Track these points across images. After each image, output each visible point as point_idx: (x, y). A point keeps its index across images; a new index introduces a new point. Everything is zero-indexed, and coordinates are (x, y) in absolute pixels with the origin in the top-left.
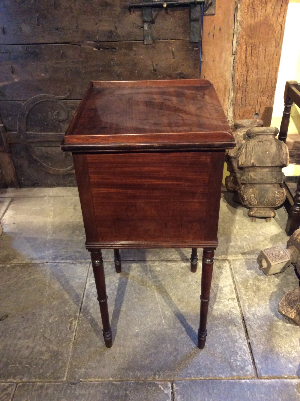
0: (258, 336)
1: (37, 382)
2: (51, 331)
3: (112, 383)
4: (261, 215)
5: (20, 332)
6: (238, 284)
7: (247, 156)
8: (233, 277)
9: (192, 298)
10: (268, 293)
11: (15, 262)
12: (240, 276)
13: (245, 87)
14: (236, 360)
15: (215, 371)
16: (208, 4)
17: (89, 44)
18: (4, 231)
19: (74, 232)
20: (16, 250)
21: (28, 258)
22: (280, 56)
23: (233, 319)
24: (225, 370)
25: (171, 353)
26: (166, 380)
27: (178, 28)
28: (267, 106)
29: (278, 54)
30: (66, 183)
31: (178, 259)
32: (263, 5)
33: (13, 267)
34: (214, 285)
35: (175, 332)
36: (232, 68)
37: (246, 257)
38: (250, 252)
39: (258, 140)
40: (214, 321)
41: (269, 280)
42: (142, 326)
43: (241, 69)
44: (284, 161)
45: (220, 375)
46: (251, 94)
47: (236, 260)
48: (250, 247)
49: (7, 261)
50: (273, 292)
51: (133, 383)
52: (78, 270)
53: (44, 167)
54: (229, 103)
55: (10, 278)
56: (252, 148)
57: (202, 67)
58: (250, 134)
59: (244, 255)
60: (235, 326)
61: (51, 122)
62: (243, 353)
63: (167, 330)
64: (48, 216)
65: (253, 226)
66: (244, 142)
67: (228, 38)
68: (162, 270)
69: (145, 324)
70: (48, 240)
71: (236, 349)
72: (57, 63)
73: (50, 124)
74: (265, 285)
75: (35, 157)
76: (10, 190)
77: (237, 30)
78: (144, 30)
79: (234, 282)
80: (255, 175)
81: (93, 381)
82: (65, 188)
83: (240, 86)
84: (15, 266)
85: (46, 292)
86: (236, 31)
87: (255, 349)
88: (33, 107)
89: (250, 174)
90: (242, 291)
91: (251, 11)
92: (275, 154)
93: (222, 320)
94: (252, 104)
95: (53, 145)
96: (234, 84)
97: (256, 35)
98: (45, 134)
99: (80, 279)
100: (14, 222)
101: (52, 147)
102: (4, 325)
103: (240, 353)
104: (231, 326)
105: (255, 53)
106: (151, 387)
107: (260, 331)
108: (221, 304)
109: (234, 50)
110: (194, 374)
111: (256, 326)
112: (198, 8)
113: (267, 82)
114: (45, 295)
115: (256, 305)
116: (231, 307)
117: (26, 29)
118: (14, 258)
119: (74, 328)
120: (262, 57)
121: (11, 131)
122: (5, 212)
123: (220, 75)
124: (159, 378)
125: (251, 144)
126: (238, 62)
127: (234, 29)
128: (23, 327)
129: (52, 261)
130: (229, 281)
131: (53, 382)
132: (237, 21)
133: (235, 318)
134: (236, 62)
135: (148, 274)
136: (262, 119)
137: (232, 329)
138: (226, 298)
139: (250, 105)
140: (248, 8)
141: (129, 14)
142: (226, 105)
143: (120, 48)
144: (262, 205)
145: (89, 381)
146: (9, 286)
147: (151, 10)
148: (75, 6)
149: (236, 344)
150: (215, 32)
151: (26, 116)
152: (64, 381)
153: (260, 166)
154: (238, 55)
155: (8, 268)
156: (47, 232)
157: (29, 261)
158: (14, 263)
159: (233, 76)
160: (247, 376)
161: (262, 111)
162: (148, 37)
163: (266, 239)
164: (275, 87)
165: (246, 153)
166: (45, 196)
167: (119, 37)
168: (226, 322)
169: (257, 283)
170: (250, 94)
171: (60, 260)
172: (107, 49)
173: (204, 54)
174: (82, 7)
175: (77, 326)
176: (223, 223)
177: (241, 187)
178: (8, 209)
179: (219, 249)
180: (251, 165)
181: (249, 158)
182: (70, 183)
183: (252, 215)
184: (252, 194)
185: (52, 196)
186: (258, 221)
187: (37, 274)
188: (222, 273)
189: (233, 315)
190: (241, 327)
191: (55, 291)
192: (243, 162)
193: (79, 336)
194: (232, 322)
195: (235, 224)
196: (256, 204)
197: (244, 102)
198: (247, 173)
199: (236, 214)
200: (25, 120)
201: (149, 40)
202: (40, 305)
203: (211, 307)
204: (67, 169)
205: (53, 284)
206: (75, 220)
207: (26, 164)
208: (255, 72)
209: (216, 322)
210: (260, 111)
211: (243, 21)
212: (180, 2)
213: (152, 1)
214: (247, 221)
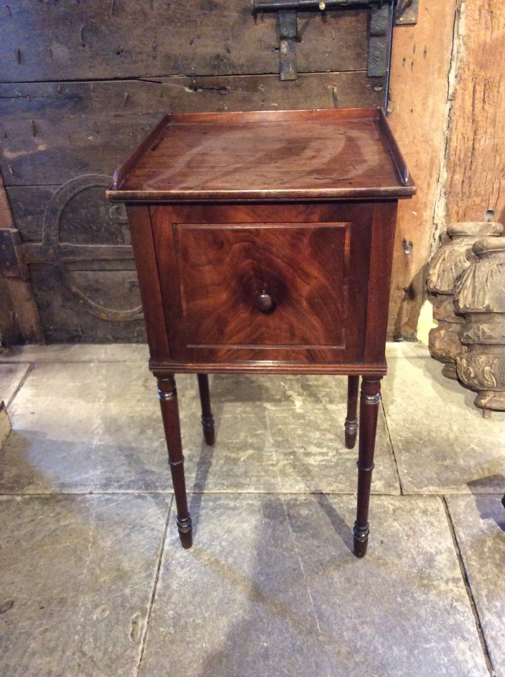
2: (96, 640)
4: (502, 406)
5: (34, 639)
6: (464, 548)
7: (477, 291)
8: (454, 534)
11: (30, 490)
12: (467, 532)
13: (469, 160)
16: (404, 5)
17: (177, 81)
18: (15, 428)
19: (142, 432)
20: (34, 467)
21: (56, 484)
23: (459, 625)
27: (346, 50)
30: (131, 336)
31: (344, 491)
33: (27, 502)
34: (417, 549)
35: (343, 650)
36: (445, 125)
38: (484, 481)
39: (497, 262)
40: (419, 628)
42: (275, 635)
43: (463, 127)
46: (481, 173)
47: (457, 496)
48: (483, 469)
49: (16, 489)
52: (150, 511)
53: (91, 307)
54: (438, 191)
55: (20, 525)
56: (485, 277)
58: (482, 250)
59: (473, 488)
60: (464, 638)
61: (105, 225)
63: (326, 647)
64: (97, 400)
65: (486, 426)
66: (467, 264)
67: (440, 68)
69: (281, 631)
70: (94, 447)
72: (117, 116)
73: (103, 230)
75: (74, 289)
76: (27, 347)
77: (458, 52)
78: (280, 54)
79: (456, 543)
80: (492, 330)
82: (128, 345)
83: (459, 159)
84: (31, 498)
85: (88, 556)
86: (456, 55)
88: (71, 199)
89: (481, 327)
90: (474, 564)
91: (485, 17)
93: (436, 626)
94: (483, 192)
95: (108, 267)
96: (448, 156)
97: (494, 63)
98: (93, 248)
99: (152, 530)
100: (32, 411)
101: (106, 270)
102: (5, 624)
104: (454, 639)
105: (491, 97)
108: (432, 590)
109: (450, 93)
112: (385, 11)
114: (86, 561)
115: (503, 595)
116: (453, 598)
117: (60, 51)
118: (30, 484)
119: (141, 636)
120: (504, 105)
121: (30, 241)
122: (18, 390)
123: (422, 139)
125: (483, 269)
126: (458, 113)
127: (452, 51)
128: (40, 629)
129: (101, 491)
130: (446, 542)
132: (459, 35)
133: (462, 622)
134: (454, 113)
135: (285, 523)
136: (500, 221)
137: (457, 646)
138: (442, 578)
139: (477, 195)
140: (480, 11)
141: (253, 23)
142: (433, 194)
143: (236, 88)
146: (18, 541)
147: (295, 15)
148: (152, 7)
150: (415, 56)
151: (59, 213)
153: (501, 311)
154: (459, 101)
155: (18, 503)
156: (92, 433)
157: (57, 490)
158: (28, 492)
159: (448, 141)
161: (501, 207)
162: (289, 66)
165: (474, 288)
166: (91, 361)
167: (234, 67)
168: (445, 631)
169: (501, 547)
170: (478, 175)
171: (116, 488)
172: (211, 89)
173: (392, 100)
174: (166, 10)
175: (146, 631)
176: (427, 419)
177: (462, 350)
178: (22, 385)
179: (422, 473)
180: (484, 310)
181: (481, 296)
182: (137, 337)
183: (483, 404)
184: (486, 365)
185: (105, 360)
186: (495, 416)
187: (71, 518)
188: (432, 524)
189: (458, 616)
190: (476, 642)
191: (105, 554)
192: (467, 303)
193: (151, 652)
194: (457, 631)
195: (452, 422)
196: (493, 385)
197: (466, 189)
198: (475, 326)
199: (452, 402)
200: (57, 221)
201: (289, 72)
202: (75, 584)
203: (413, 598)
204: (132, 311)
205: (102, 538)
206: (145, 408)
207: (57, 302)
208: (489, 134)
209: (424, 629)
210: (497, 207)
211: (469, 36)
212: (350, 0)
213: (298, 0)
214: (473, 417)
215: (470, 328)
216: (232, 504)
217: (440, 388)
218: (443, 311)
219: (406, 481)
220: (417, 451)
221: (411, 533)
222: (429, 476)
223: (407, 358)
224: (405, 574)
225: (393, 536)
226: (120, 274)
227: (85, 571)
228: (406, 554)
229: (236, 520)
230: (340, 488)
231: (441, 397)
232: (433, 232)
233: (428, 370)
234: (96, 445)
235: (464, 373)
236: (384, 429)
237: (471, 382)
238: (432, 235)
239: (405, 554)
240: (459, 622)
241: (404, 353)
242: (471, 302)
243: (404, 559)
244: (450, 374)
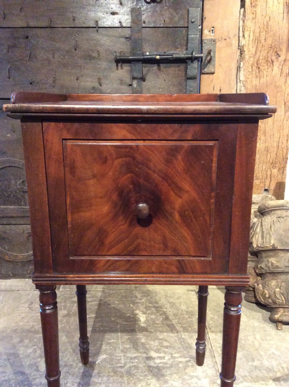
7: (265, 235)
16: (207, 61)
19: (21, 341)
27: (172, 87)
28: (278, 181)
30: (25, 273)
32: (269, 64)
37: (281, 385)
38: (285, 377)
39: (276, 216)
46: (259, 165)
48: (283, 368)
56: (269, 225)
58: (264, 209)
59: (277, 383)
61: (14, 192)
65: (280, 335)
66: (256, 220)
73: (12, 196)
77: (240, 90)
78: (132, 88)
80: (278, 262)
82: (23, 279)
89: (270, 260)
91: (255, 71)
94: (261, 177)
95: (13, 222)
98: (4, 208)
101: (11, 224)
112: (196, 64)
113: (277, 151)
125: (267, 221)
127: (237, 90)
132: (240, 81)
136: (273, 194)
139: (257, 179)
140: (252, 67)
141: (116, 69)
147: (141, 65)
148: (54, 57)
153: (283, 248)
161: (272, 187)
165: (263, 232)
170: (257, 166)
174: (62, 59)
177: (257, 279)
180: (271, 247)
181: (268, 238)
182: (30, 274)
183: (276, 319)
184: (276, 288)
185: (4, 289)
186: (285, 328)
192: (259, 243)
195: (255, 333)
196: (283, 303)
198: (266, 260)
199: (253, 318)
204: (28, 254)
206: (26, 323)
208: (262, 140)
210: (271, 187)
211: (246, 81)
212: (174, 56)
213: (143, 55)
214: (270, 328)
215: (263, 262)
222: (243, 374)
226: (21, 227)
235: (261, 295)
237: (266, 302)
242: (261, 243)
244: (252, 300)
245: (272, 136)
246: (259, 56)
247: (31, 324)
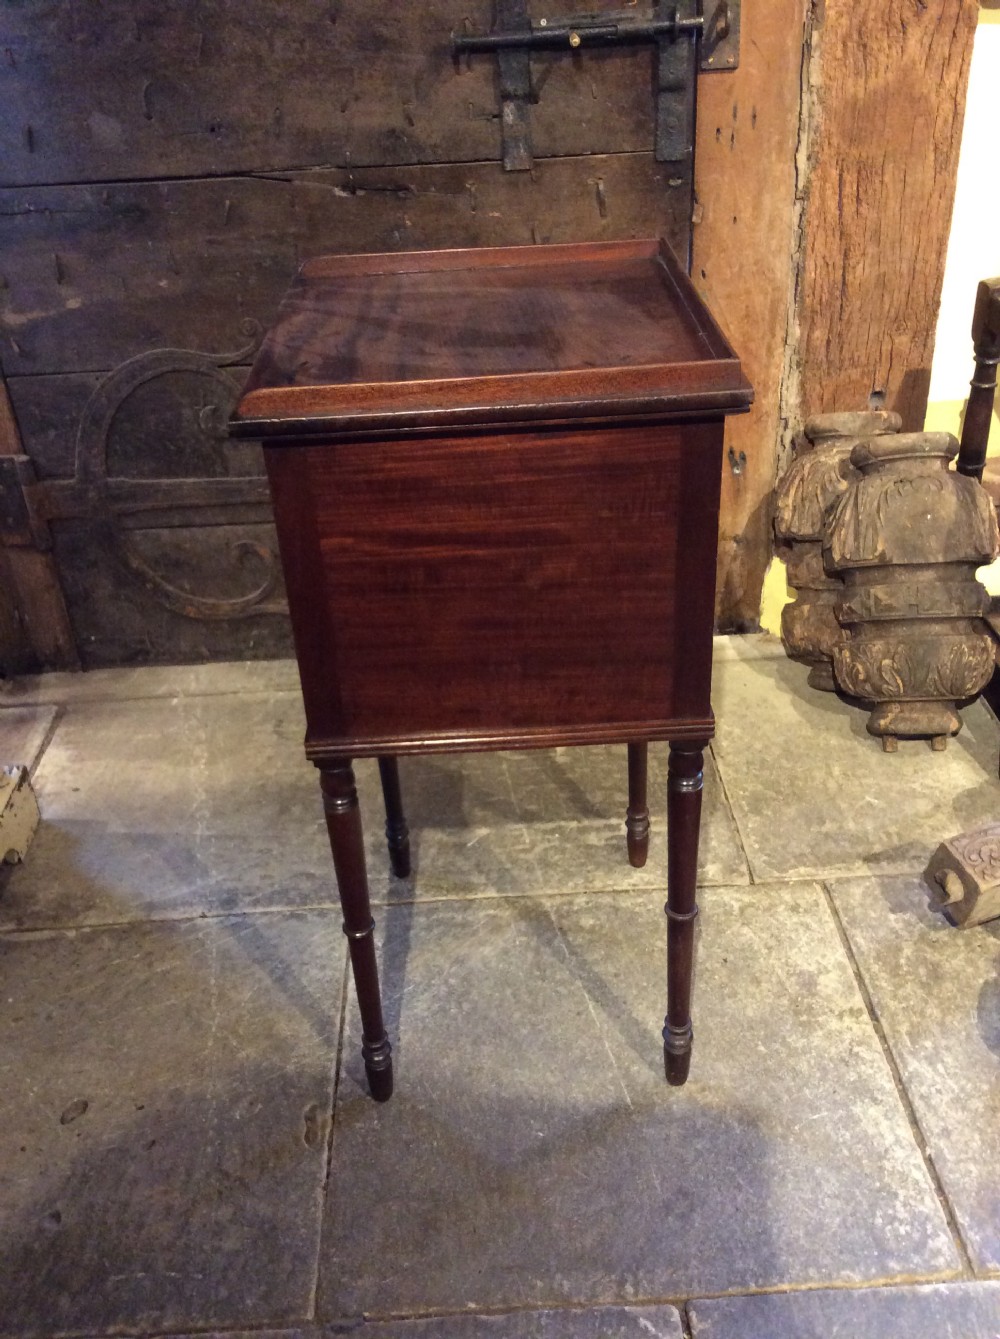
0: (956, 1132)
1: (214, 1329)
2: (243, 1151)
3: (475, 1320)
4: (915, 726)
5: (133, 1158)
6: (865, 961)
7: (863, 529)
8: (846, 940)
9: (717, 1015)
10: (970, 987)
11: (92, 919)
12: (868, 936)
13: (838, 303)
14: (893, 1219)
15: (827, 1260)
16: (714, 35)
17: (321, 177)
18: (45, 816)
19: (284, 810)
20: (93, 880)
21: (137, 906)
22: (952, 199)
23: (866, 1080)
24: (860, 1253)
25: (667, 1207)
26: (664, 1297)
27: (617, 115)
28: (912, 368)
29: (947, 194)
30: (242, 646)
32: (893, 32)
33: (90, 939)
34: (786, 968)
35: (673, 1133)
36: (793, 243)
37: (882, 868)
38: (892, 853)
39: (895, 477)
40: (800, 1090)
41: (968, 944)
42: (557, 1119)
43: (825, 246)
44: (986, 543)
45: (845, 1273)
46: (859, 327)
47: (848, 880)
48: (889, 835)
49: (66, 919)
50: (986, 983)
51: (548, 1315)
52: (316, 937)
53: (167, 595)
54: (787, 360)
55: (80, 977)
56: (875, 504)
57: (697, 242)
58: (867, 458)
59: (871, 864)
60: (875, 1100)
61: (193, 441)
62: (912, 1193)
63: (645, 1130)
64: (192, 762)
65: (890, 765)
66: (843, 485)
67: (781, 143)
68: (602, 927)
69: (566, 1111)
70: (198, 839)
71: (887, 1179)
72: (211, 242)
74: (958, 962)
75: (135, 563)
76: (49, 677)
77: (811, 116)
78: (502, 124)
79: (851, 955)
80: (892, 595)
81: (407, 1318)
82: (238, 663)
83: (821, 304)
84: (94, 932)
85: (213, 1019)
86: (807, 121)
87: (951, 1176)
88: (130, 395)
89: (872, 591)
90: (884, 984)
91: (854, 55)
92: (956, 523)
93: (827, 1086)
94: (863, 359)
95: (198, 520)
96: (802, 298)
97: (872, 133)
98: (170, 485)
99: (323, 967)
100: (74, 786)
101: (194, 526)
102: (76, 1139)
103: (902, 1193)
104: (859, 1103)
105: (870, 192)
106: (611, 1326)
107: (960, 1115)
108: (815, 1030)
109: (801, 185)
110: (754, 1275)
111: (946, 1098)
112: (683, 49)
113: (911, 285)
114: (210, 1027)
115: (936, 1030)
116: (852, 1040)
117: (107, 130)
118: (89, 908)
119: (323, 1137)
120: (893, 205)
121: (52, 476)
122: (41, 752)
124: (636, 1294)
125: (870, 490)
126: (816, 223)
128: (143, 1142)
129: (222, 912)
130: (834, 954)
131: (270, 1326)
132: (810, 87)
133: (870, 1076)
134: (809, 222)
135: (556, 942)
136: (894, 409)
137: (864, 1113)
138: (831, 1011)
139: (854, 365)
140: (845, 44)
141: (453, 71)
142: (778, 367)
143: (426, 187)
144: (918, 693)
145: (394, 1318)
146: (82, 1003)
147: (526, 57)
148: (271, 48)
149: (887, 1165)
150: (737, 125)
151: (106, 424)
152: (308, 1321)
153: (906, 562)
154: (816, 201)
155: (72, 942)
156: (192, 816)
157: (141, 915)
158: (88, 922)
159: (799, 272)
160: (936, 1269)
161: (895, 384)
162: (518, 147)
163: (937, 807)
164: (938, 304)
165: (858, 523)
166: (172, 695)
167: (420, 149)
168: (843, 1093)
169: (928, 956)
170: (854, 329)
171: (248, 905)
172: (381, 189)
173: (701, 200)
174: (297, 51)
175: (332, 1131)
176: (787, 759)
177: (840, 636)
178: (49, 743)
179: (784, 847)
180: (876, 561)
181: (870, 536)
182: (254, 647)
183: (882, 727)
184: (885, 657)
185: (198, 691)
186: (904, 747)
187: (173, 958)
188: (808, 927)
189: (863, 1067)
190: (895, 1106)
191: (244, 1012)
192: (846, 551)
193: (344, 1162)
194: (864, 1090)
195: (830, 762)
196: (899, 691)
197: (834, 355)
198: (862, 590)
199: (827, 729)
200: (104, 437)
201: (519, 157)
202: (195, 1065)
203: (784, 1043)
204: (245, 598)
205: (235, 987)
206: (284, 771)
207: (104, 588)
208: (870, 256)
209: (807, 1091)
210: (890, 384)
211: (828, 89)
212: (621, 27)
213: (531, 29)
214: (867, 751)
215: (855, 595)
216: (459, 918)
217: (806, 707)
218: (805, 571)
219: (758, 861)
220: (774, 813)
221: (772, 942)
222: (797, 851)
223: (746, 660)
224: (768, 1009)
225: (743, 950)
226: (220, 531)
227: (210, 1044)
228: (767, 976)
229: (468, 943)
230: (646, 880)
231: (809, 721)
232: (780, 434)
233: (784, 679)
234: (201, 836)
235: (847, 674)
236: (714, 780)
237: (859, 689)
238: (779, 439)
239: (765, 977)
240: (865, 1077)
241: (740, 653)
242: (853, 549)
243: (764, 985)
244: (823, 683)
245: (897, 245)
246: (867, 10)
247: (296, 771)
